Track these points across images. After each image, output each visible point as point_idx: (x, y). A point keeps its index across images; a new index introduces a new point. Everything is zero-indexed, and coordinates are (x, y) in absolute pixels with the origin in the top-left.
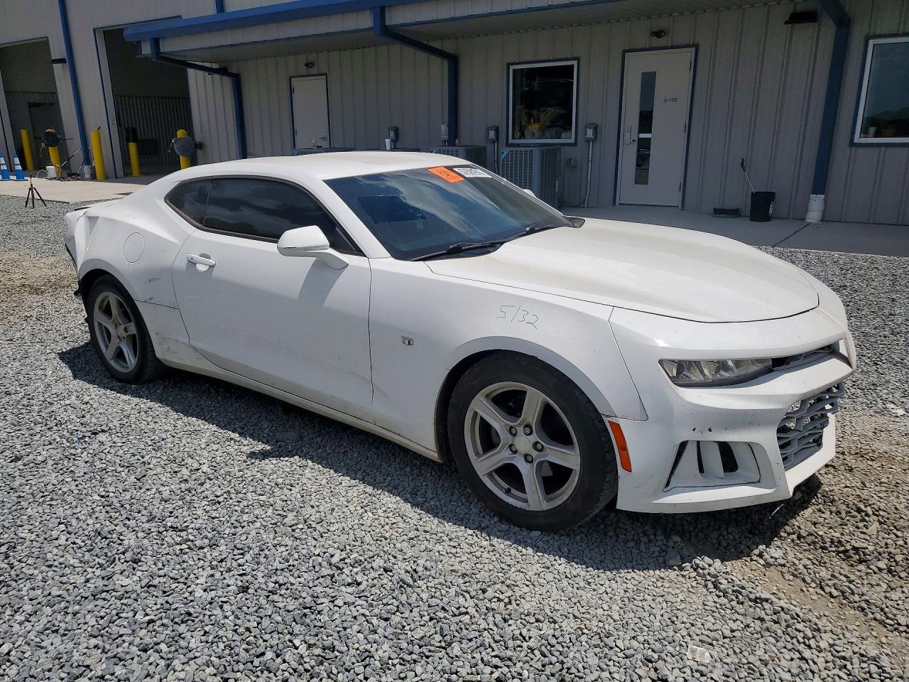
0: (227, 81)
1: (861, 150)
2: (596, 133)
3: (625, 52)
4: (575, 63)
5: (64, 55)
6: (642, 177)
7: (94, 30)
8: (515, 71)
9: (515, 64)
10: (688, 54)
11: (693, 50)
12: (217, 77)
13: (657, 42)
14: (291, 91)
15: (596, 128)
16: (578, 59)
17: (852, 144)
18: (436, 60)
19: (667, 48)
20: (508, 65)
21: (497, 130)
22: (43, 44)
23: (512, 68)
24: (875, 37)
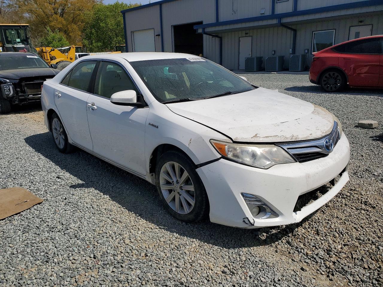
0: (217, 38)
3: (350, 27)
5: (160, 33)
7: (171, 26)
8: (314, 33)
9: (315, 31)
10: (370, 27)
12: (214, 38)
13: (360, 24)
14: (239, 41)
16: (335, 29)
18: (289, 31)
19: (363, 25)
20: (313, 32)
21: (308, 50)
23: (314, 32)
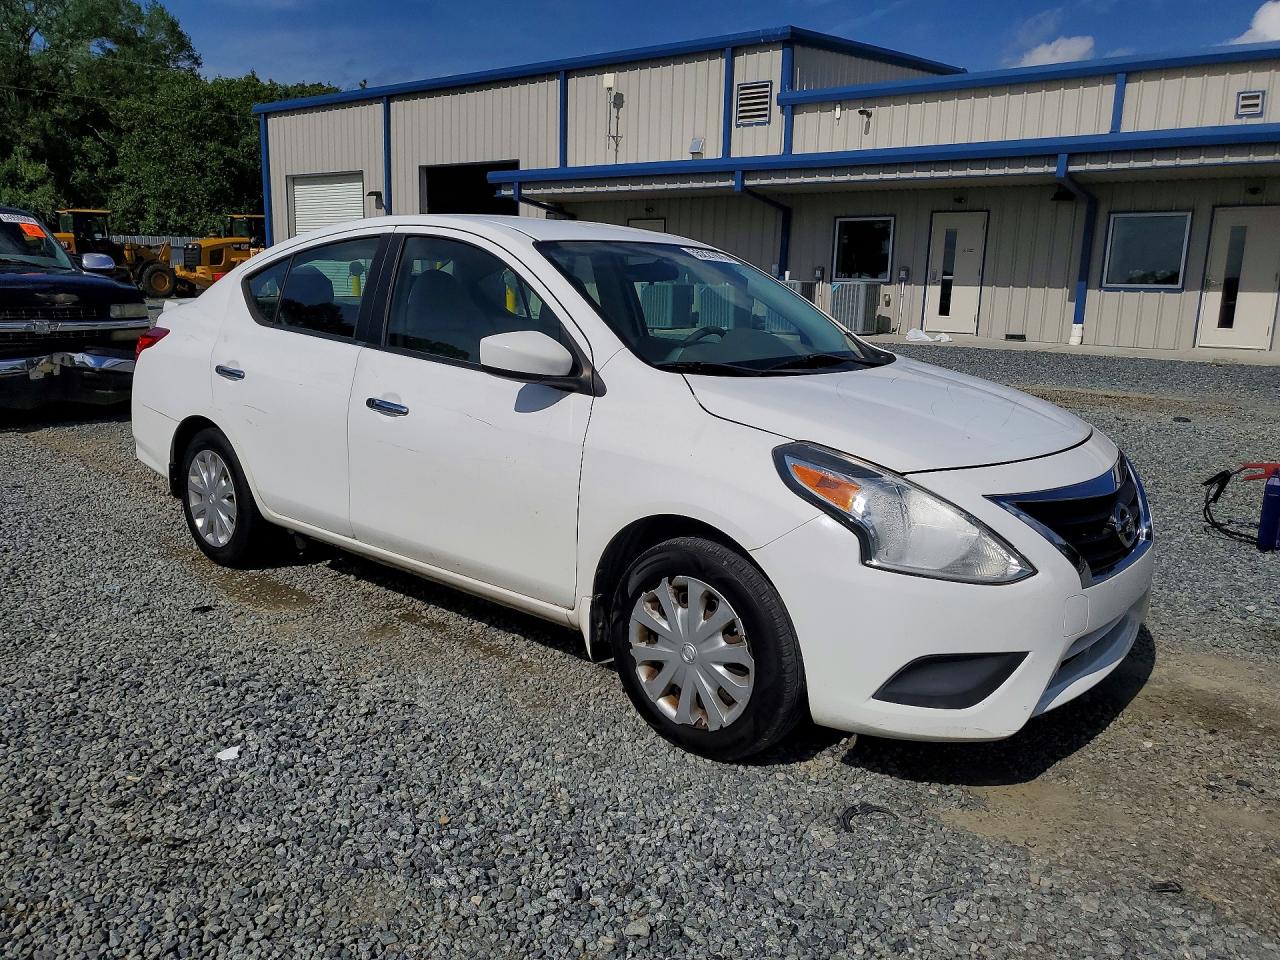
1: (1108, 292)
2: (907, 274)
3: (933, 212)
4: (893, 219)
5: (381, 188)
6: (944, 311)
7: (420, 167)
8: (841, 223)
9: (841, 217)
10: (982, 217)
11: (986, 213)
13: (958, 206)
15: (907, 271)
16: (894, 216)
17: (1102, 287)
18: (769, 210)
19: (965, 211)
20: (836, 218)
21: (823, 271)
23: (838, 220)
24: (1114, 212)
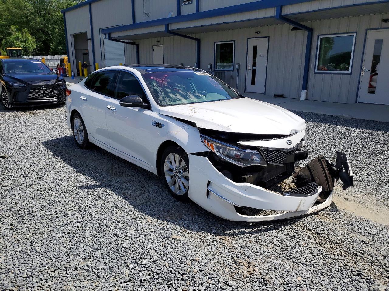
0: (135, 47)
1: (317, 75)
2: (239, 67)
3: (249, 38)
4: (233, 42)
5: (91, 37)
6: (253, 83)
7: (99, 29)
8: (216, 45)
10: (267, 40)
11: (268, 38)
12: (132, 46)
13: (257, 35)
14: (153, 50)
16: (234, 41)
17: (315, 73)
19: (260, 37)
20: (215, 43)
21: (211, 65)
22: (85, 34)
23: (216, 43)
24: (321, 35)
